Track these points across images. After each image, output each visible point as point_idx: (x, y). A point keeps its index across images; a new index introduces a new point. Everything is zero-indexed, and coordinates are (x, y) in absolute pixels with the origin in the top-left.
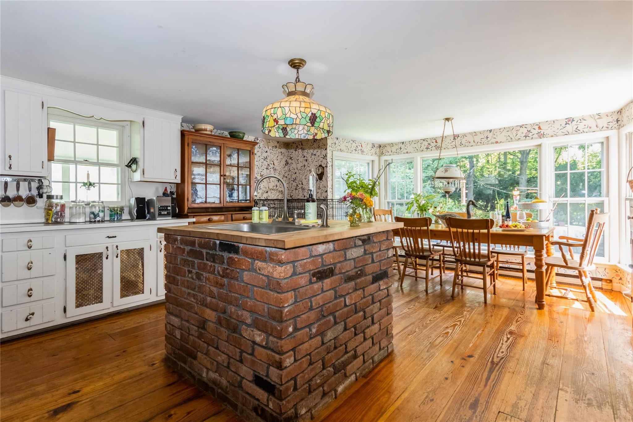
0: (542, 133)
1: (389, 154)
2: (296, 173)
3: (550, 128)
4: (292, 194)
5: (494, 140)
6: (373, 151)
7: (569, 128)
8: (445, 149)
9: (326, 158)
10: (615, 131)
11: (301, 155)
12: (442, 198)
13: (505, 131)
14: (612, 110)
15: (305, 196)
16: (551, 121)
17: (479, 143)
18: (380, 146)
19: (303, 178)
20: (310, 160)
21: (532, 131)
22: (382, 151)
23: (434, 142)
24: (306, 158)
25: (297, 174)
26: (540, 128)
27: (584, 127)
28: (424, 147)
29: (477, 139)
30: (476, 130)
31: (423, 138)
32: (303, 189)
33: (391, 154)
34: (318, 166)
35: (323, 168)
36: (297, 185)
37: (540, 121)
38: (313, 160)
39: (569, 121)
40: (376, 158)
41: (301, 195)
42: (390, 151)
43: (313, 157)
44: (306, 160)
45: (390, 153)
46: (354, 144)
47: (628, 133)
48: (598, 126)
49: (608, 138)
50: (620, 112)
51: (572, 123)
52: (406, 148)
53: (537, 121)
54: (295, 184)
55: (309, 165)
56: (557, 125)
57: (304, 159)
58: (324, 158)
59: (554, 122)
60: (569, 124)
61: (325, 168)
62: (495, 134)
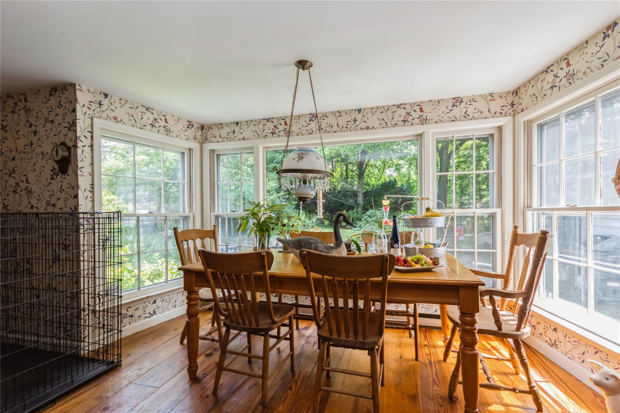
0: (424, 117)
1: (216, 140)
2: (14, 159)
3: (434, 110)
4: (6, 203)
5: (364, 125)
6: (190, 133)
7: (457, 112)
8: (298, 135)
9: (73, 128)
10: (509, 119)
11: (23, 122)
12: (295, 210)
13: (378, 112)
14: (507, 90)
15: (32, 207)
16: (435, 101)
17: (344, 129)
18: (202, 127)
19: (29, 168)
20: (42, 131)
21: (412, 113)
22: (205, 135)
23: (283, 124)
24: (34, 128)
25: (17, 161)
26: (421, 110)
27: (474, 111)
28: (268, 131)
29: (342, 121)
30: (340, 109)
31: (267, 117)
32: (29, 192)
33: (220, 140)
34: (58, 144)
35: (69, 149)
36: (17, 184)
37: (422, 100)
38: (48, 133)
39: (458, 101)
40: (195, 146)
41: (25, 203)
42: (218, 136)
43: (49, 125)
44: (35, 133)
45: (218, 139)
46: (148, 114)
47: (526, 122)
48: (491, 111)
49: (500, 128)
50: (516, 92)
51: (460, 104)
52: (242, 131)
53: (418, 100)
54: (12, 181)
55: (40, 143)
56: (443, 107)
57: (30, 129)
58: (69, 129)
59: (439, 102)
60: (457, 106)
61: (73, 149)
62: (366, 115)
